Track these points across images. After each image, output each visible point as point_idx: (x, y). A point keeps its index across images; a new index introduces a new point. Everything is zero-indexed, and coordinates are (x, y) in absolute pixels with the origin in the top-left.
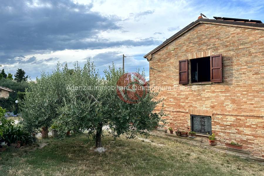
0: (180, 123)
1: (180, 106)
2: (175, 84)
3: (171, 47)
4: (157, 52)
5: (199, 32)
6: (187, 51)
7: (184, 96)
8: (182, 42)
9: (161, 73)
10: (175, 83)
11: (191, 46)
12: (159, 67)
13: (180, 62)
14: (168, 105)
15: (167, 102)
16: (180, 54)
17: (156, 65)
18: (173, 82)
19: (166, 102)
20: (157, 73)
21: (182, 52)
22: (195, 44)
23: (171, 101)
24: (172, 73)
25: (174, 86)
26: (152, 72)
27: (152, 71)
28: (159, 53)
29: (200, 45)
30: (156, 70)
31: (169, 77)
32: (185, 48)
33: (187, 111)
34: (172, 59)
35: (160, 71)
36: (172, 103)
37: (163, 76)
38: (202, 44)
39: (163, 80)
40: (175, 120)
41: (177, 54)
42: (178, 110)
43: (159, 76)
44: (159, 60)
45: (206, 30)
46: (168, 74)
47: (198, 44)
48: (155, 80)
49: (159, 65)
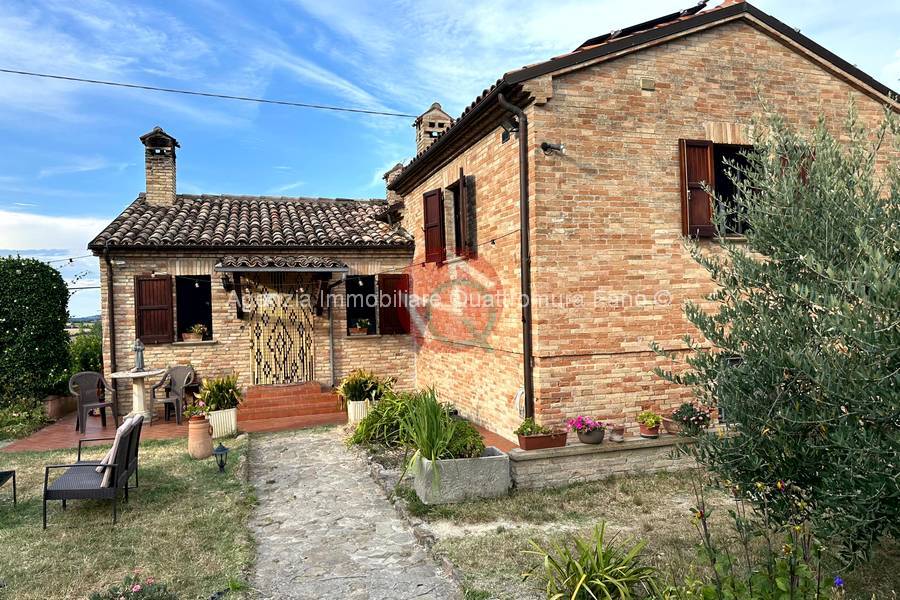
0: (682, 396)
2: (663, 237)
4: (576, 77)
5: (736, 50)
6: (700, 107)
7: (697, 285)
8: (684, 68)
9: (600, 182)
10: (661, 231)
11: (716, 92)
12: (588, 150)
15: (628, 314)
16: (676, 114)
17: (573, 137)
18: (652, 226)
19: (623, 315)
20: (579, 177)
21: (686, 109)
22: (727, 88)
24: (647, 184)
25: (657, 241)
26: (548, 169)
27: (552, 163)
29: (744, 97)
30: (571, 160)
31: (636, 204)
32: (693, 94)
34: (647, 127)
35: (592, 172)
36: (650, 318)
37: (605, 193)
38: (749, 99)
39: (606, 216)
41: (666, 112)
42: (673, 343)
43: (585, 194)
44: (588, 117)
45: (759, 51)
46: (631, 188)
47: (736, 93)
48: (569, 210)
49: (584, 138)
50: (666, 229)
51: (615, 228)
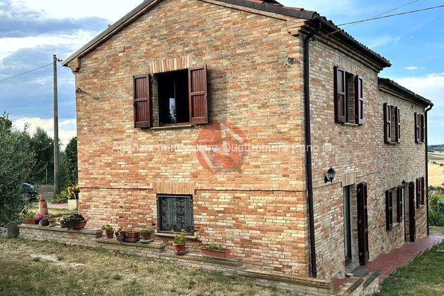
0: (138, 214)
1: (138, 177)
2: (129, 129)
3: (118, 44)
4: (90, 54)
5: (168, 14)
6: (147, 55)
7: (146, 154)
8: (139, 34)
9: (101, 103)
10: (128, 126)
11: (156, 43)
12: (95, 89)
13: (135, 80)
14: (117, 175)
15: (114, 169)
16: (135, 61)
17: (90, 83)
18: (124, 124)
19: (111, 169)
20: (92, 102)
21: (140, 58)
22: (162, 39)
23: (122, 166)
24: (121, 102)
25: (127, 131)
26: (81, 100)
27: (82, 97)
28: (94, 56)
29: (171, 42)
30: (89, 94)
31: (117, 113)
32: (144, 48)
33: (151, 187)
34: (121, 72)
35: (97, 99)
36: (123, 171)
37: (103, 109)
38: (175, 42)
39: (104, 120)
40: (129, 209)
41: (130, 61)
42: (134, 185)
43: (96, 110)
44: (96, 73)
45: (182, 10)
46: (114, 105)
47: (167, 41)
48: (89, 118)
49: (94, 83)
51: (108, 126)
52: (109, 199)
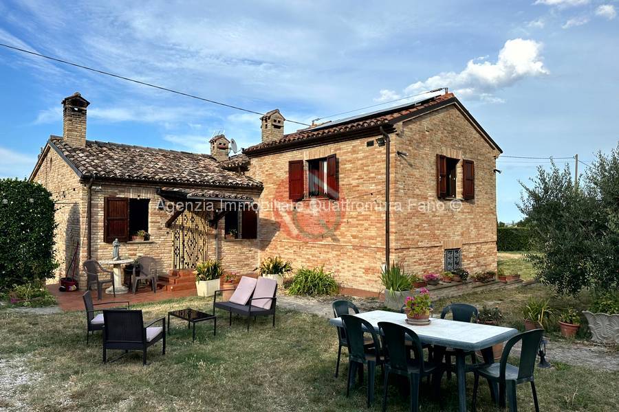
1: (435, 237)
6: (441, 140)
8: (437, 122)
9: (414, 170)
11: (445, 134)
12: (411, 156)
14: (421, 236)
15: (420, 230)
16: (435, 142)
17: (407, 150)
18: (427, 191)
20: (407, 167)
21: (438, 141)
22: (448, 133)
23: (426, 228)
24: (427, 173)
25: (429, 198)
26: (399, 163)
29: (453, 137)
30: (406, 160)
31: (423, 181)
32: (439, 134)
33: (442, 244)
35: (411, 166)
36: (426, 232)
37: (415, 175)
39: (415, 186)
40: (429, 264)
43: (410, 175)
44: (411, 141)
50: (432, 193)
51: (417, 192)
52: (417, 257)
